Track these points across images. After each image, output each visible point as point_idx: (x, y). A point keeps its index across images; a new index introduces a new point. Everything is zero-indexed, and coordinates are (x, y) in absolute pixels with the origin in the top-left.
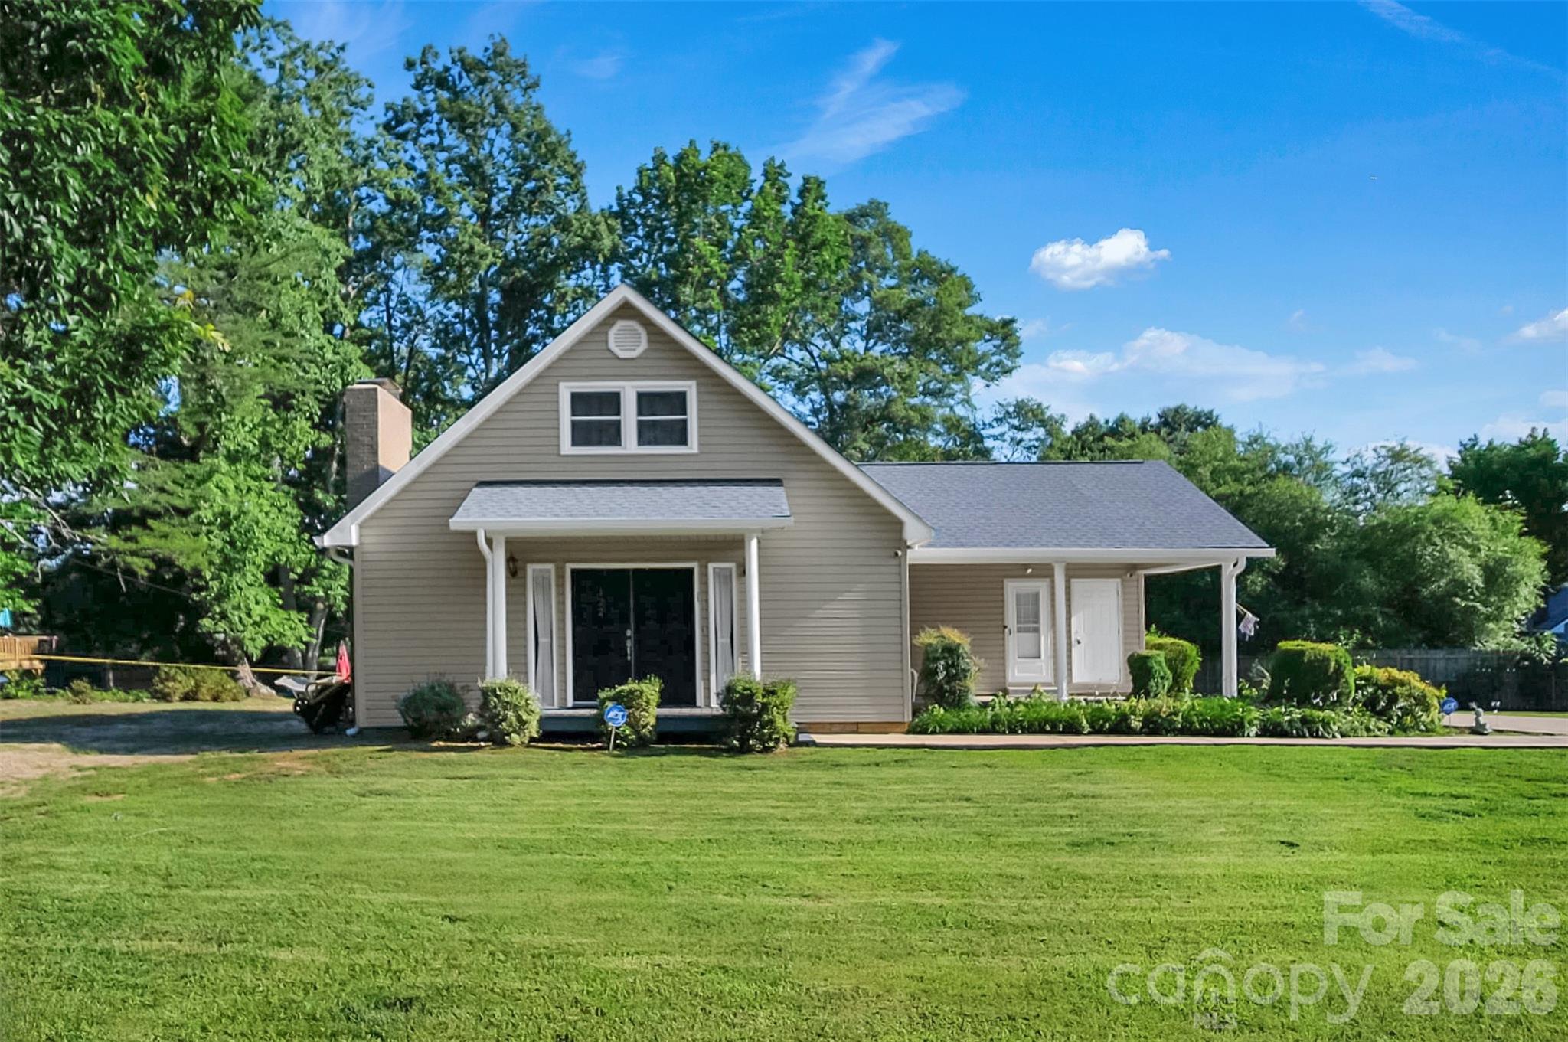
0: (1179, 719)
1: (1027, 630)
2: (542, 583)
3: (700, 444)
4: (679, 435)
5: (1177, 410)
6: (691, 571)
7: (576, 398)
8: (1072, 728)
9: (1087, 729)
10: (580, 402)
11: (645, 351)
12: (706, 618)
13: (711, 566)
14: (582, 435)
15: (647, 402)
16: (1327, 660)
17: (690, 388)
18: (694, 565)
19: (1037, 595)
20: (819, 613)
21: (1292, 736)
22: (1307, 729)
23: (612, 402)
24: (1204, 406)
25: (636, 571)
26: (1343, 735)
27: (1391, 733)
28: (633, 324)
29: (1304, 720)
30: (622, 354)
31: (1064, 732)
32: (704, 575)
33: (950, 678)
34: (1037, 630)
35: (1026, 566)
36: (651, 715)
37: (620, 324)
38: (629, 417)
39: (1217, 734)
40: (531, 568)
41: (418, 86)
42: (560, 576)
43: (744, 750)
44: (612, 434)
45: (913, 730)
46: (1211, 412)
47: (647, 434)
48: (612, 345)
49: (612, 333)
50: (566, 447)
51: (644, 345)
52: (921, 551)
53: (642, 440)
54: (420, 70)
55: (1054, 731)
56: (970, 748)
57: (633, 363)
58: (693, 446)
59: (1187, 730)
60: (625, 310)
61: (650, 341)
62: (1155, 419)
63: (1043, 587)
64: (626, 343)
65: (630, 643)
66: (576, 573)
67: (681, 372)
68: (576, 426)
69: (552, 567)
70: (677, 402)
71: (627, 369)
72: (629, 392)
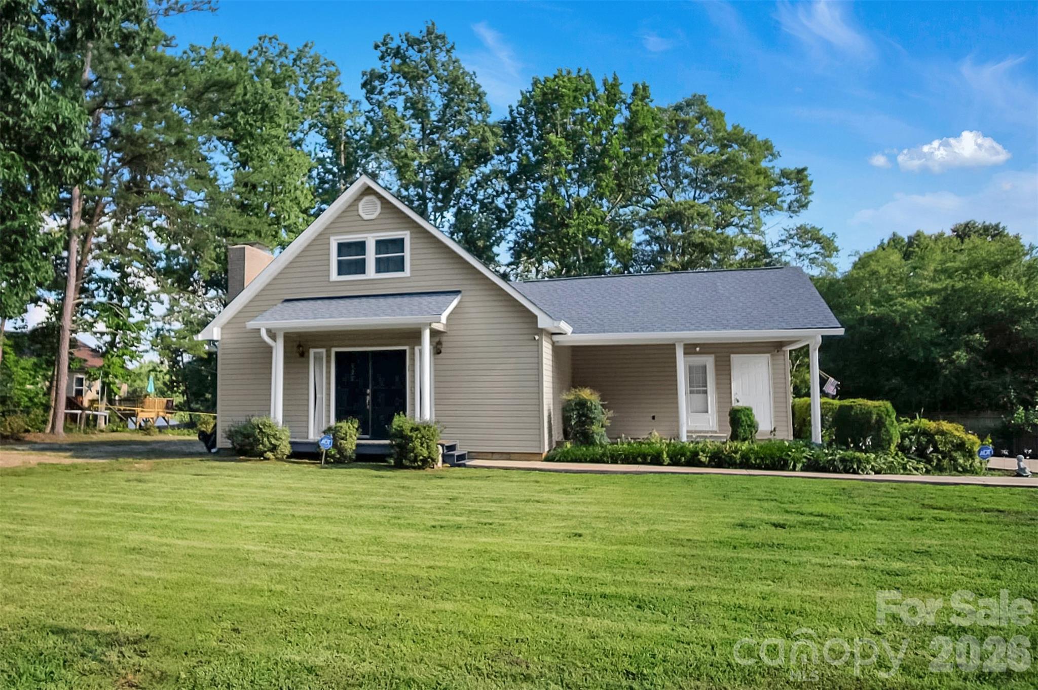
0: (738, 456)
1: (698, 392)
2: (318, 361)
3: (412, 271)
4: (399, 265)
5: (967, 225)
6: (405, 351)
7: (341, 246)
8: (656, 460)
9: (667, 460)
10: (343, 248)
11: (380, 213)
14: (343, 268)
15: (381, 245)
16: (870, 413)
17: (406, 235)
18: (407, 348)
19: (704, 368)
21: (829, 472)
22: (848, 467)
23: (360, 247)
24: (991, 221)
25: (373, 352)
26: (877, 473)
27: (928, 472)
28: (373, 198)
29: (843, 460)
30: (366, 217)
31: (652, 463)
32: (413, 354)
33: (581, 423)
34: (705, 392)
35: (696, 345)
36: (351, 444)
37: (366, 199)
38: (371, 256)
39: (767, 468)
40: (312, 351)
41: (382, 58)
42: (328, 356)
43: (399, 466)
44: (360, 267)
45: (548, 459)
46: (997, 226)
47: (382, 266)
48: (361, 212)
49: (361, 204)
50: (334, 276)
51: (379, 210)
52: (571, 336)
53: (378, 271)
54: (383, 49)
55: (644, 463)
56: (567, 471)
57: (372, 223)
58: (407, 272)
59: (745, 464)
60: (367, 190)
61: (382, 208)
62: (948, 233)
63: (709, 361)
64: (369, 210)
65: (368, 398)
66: (338, 354)
67: (401, 226)
68: (340, 263)
69: (323, 350)
70: (398, 244)
71: (369, 226)
72: (371, 240)
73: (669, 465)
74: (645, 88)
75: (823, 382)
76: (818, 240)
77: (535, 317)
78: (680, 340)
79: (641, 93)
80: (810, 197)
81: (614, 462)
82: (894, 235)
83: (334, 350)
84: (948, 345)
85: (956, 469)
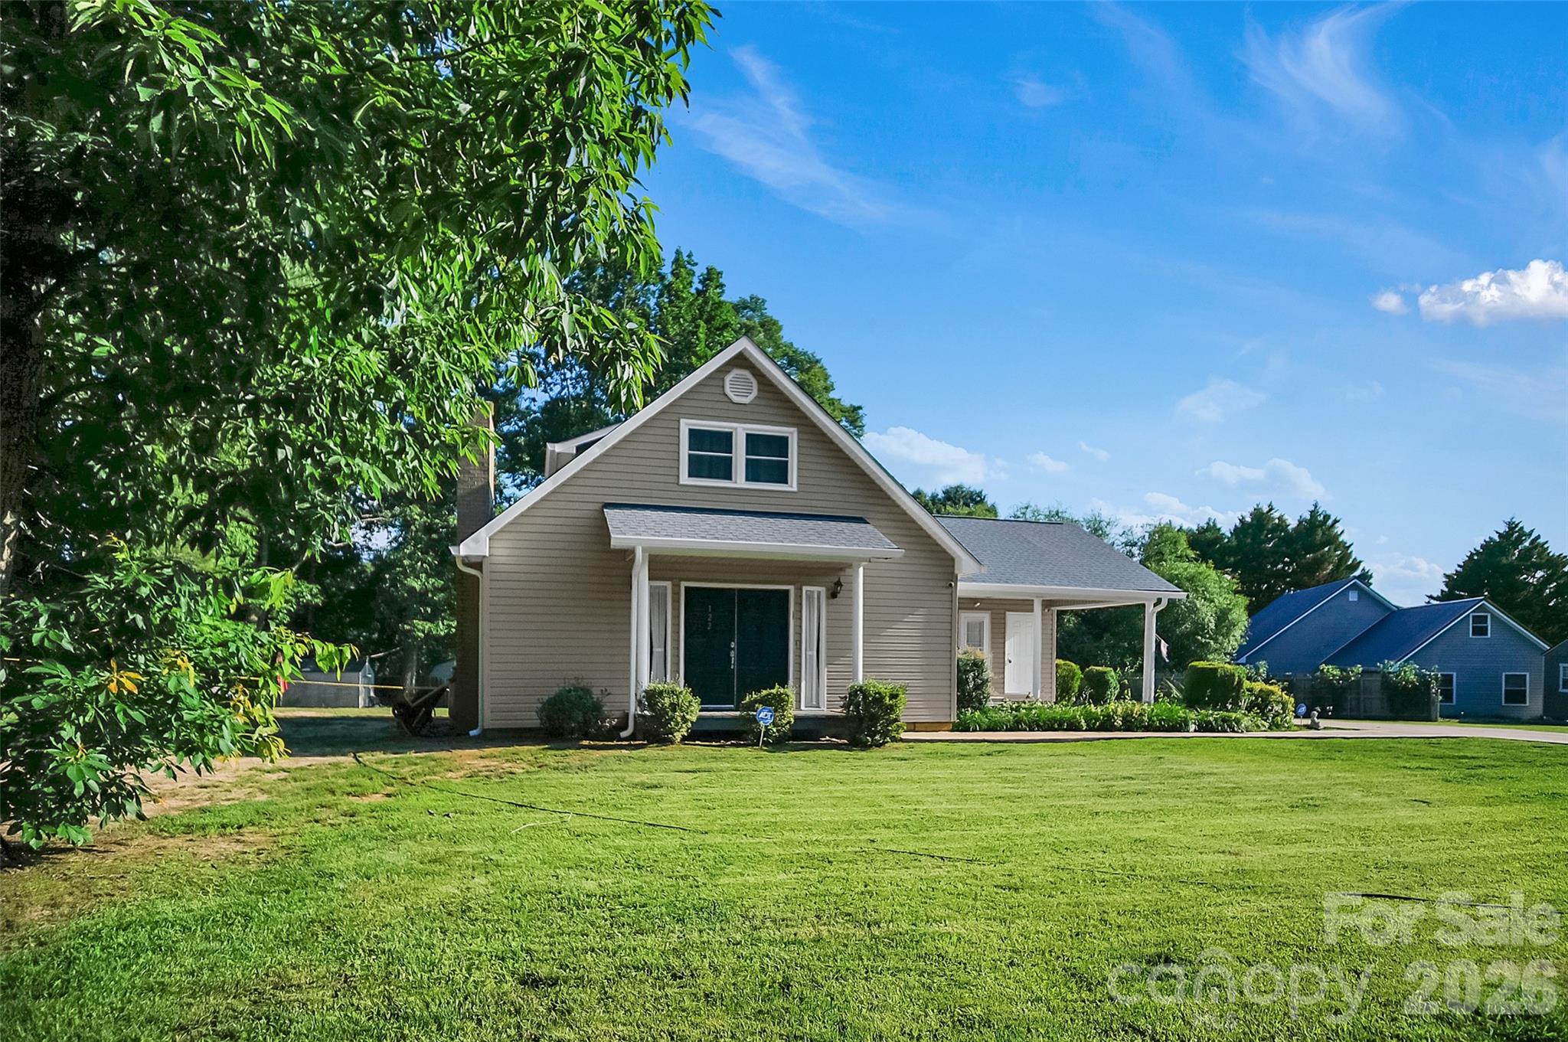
3: (799, 484)
4: (781, 474)
6: (787, 592)
7: (694, 434)
10: (697, 438)
11: (756, 398)
13: (805, 588)
14: (697, 468)
15: (754, 442)
17: (792, 433)
18: (791, 588)
19: (981, 624)
22: (1226, 726)
25: (740, 590)
28: (747, 373)
30: (736, 399)
32: (799, 596)
33: (977, 687)
35: (975, 600)
36: (791, 715)
37: (736, 372)
38: (740, 456)
39: (1169, 730)
42: (676, 593)
44: (724, 469)
45: (956, 729)
47: (754, 472)
48: (728, 391)
49: (728, 378)
50: (685, 479)
51: (755, 393)
53: (749, 477)
57: (747, 409)
58: (793, 485)
60: (741, 361)
61: (759, 390)
63: (986, 618)
64: (740, 390)
65: (732, 653)
66: (689, 591)
67: (785, 420)
68: (693, 459)
69: (668, 584)
70: (780, 445)
71: (740, 413)
72: (740, 433)
73: (1086, 730)
77: (951, 558)
83: (684, 584)
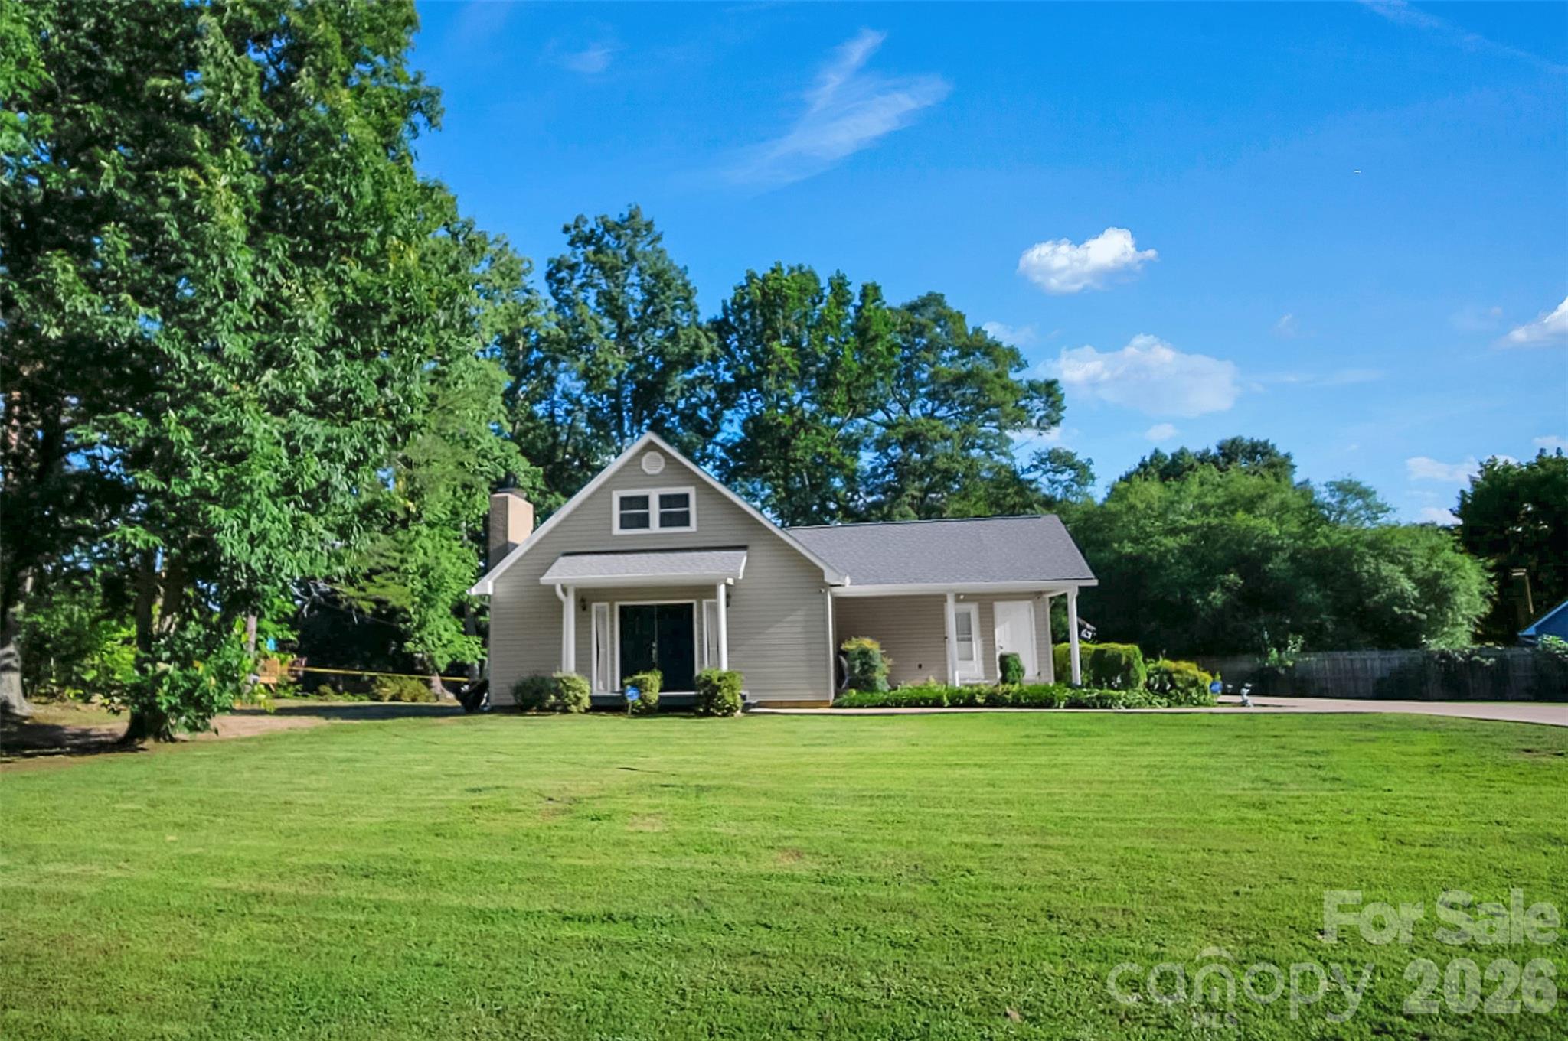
1: (963, 640)
2: (601, 614)
3: (699, 526)
4: (684, 519)
5: (1234, 441)
6: (691, 606)
7: (623, 500)
8: (938, 703)
9: (947, 703)
10: (625, 502)
11: (665, 469)
12: (701, 635)
13: (705, 602)
14: (626, 522)
15: (665, 500)
16: (1120, 656)
17: (691, 491)
18: (694, 601)
19: (969, 615)
20: (772, 630)
22: (1103, 703)
23: (644, 501)
24: (1259, 436)
25: (659, 606)
27: (1169, 706)
28: (656, 454)
29: (1099, 697)
30: (650, 472)
31: (933, 706)
32: (702, 606)
33: (863, 672)
34: (970, 640)
36: (654, 695)
37: (650, 454)
38: (655, 511)
40: (594, 606)
41: (572, 243)
42: (612, 610)
43: (707, 714)
44: (643, 521)
45: (834, 706)
46: (1266, 443)
47: (666, 520)
48: (644, 467)
49: (644, 459)
50: (616, 530)
51: (661, 466)
52: (849, 588)
53: (662, 525)
54: (574, 232)
55: (927, 706)
57: (657, 477)
58: (693, 526)
59: (1017, 703)
60: (651, 446)
61: (665, 464)
62: (1214, 451)
63: (973, 609)
64: (652, 465)
65: (654, 652)
66: (622, 609)
67: (685, 481)
68: (622, 517)
69: (606, 604)
70: (683, 500)
71: (653, 481)
72: (654, 495)
73: (950, 706)
74: (877, 289)
75: (1081, 628)
76: (1072, 467)
77: (821, 571)
78: (951, 591)
79: (871, 292)
80: (1062, 414)
81: (898, 706)
82: (1156, 451)
83: (617, 604)
84: (1205, 587)
85: (1191, 702)
